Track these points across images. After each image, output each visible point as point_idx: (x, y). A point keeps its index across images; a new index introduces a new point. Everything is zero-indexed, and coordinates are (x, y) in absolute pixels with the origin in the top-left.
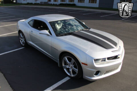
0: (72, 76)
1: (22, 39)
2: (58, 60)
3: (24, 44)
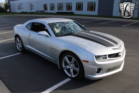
0: (73, 76)
1: (18, 44)
2: (58, 61)
3: (21, 49)
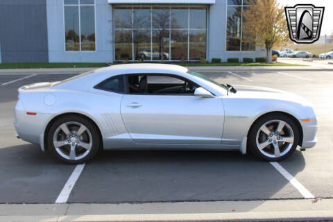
2: (246, 138)
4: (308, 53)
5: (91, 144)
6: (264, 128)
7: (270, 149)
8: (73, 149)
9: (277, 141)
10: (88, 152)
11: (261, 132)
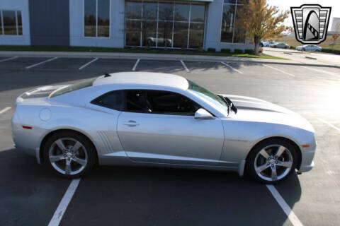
2: (244, 161)
4: (287, 45)
5: (86, 161)
6: (263, 152)
7: (267, 172)
8: (68, 163)
9: (275, 164)
10: (83, 168)
11: (260, 156)
